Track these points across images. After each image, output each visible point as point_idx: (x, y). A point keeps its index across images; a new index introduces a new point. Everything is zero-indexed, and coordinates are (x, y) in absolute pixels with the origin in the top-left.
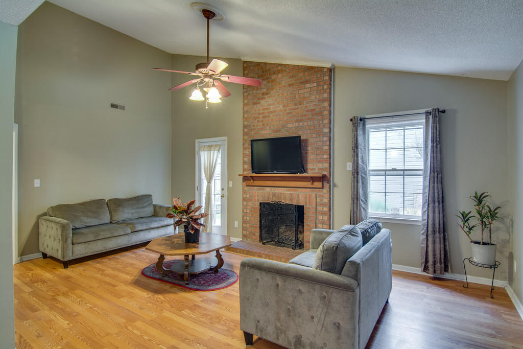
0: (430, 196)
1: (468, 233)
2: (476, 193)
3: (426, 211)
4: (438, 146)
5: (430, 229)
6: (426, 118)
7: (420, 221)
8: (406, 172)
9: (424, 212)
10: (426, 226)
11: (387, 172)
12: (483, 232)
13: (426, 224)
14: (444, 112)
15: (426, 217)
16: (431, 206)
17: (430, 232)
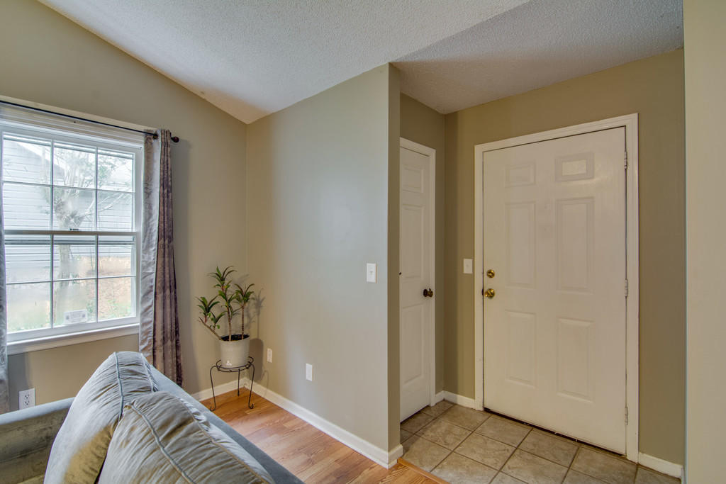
0: (158, 280)
1: (212, 328)
2: (218, 269)
3: (150, 306)
4: (170, 194)
5: (159, 337)
6: (146, 143)
7: (137, 327)
8: (101, 238)
9: (147, 309)
10: (151, 334)
11: (56, 237)
12: (230, 321)
13: (152, 330)
14: (176, 140)
15: (150, 318)
16: (160, 296)
17: (159, 342)
